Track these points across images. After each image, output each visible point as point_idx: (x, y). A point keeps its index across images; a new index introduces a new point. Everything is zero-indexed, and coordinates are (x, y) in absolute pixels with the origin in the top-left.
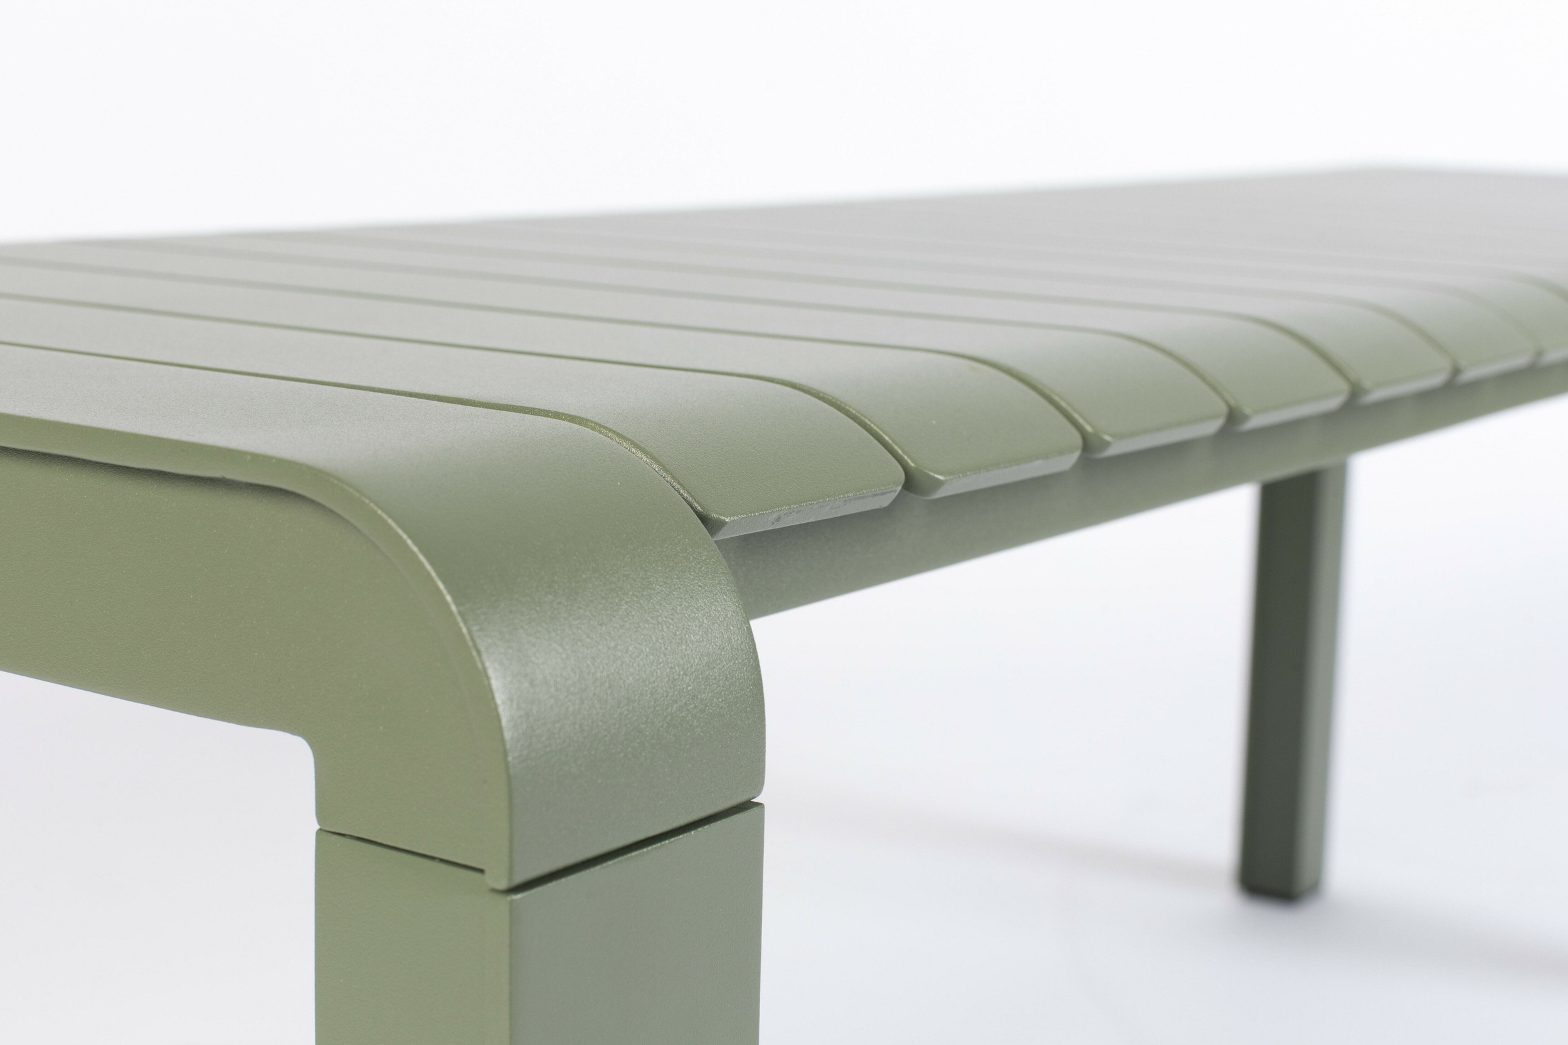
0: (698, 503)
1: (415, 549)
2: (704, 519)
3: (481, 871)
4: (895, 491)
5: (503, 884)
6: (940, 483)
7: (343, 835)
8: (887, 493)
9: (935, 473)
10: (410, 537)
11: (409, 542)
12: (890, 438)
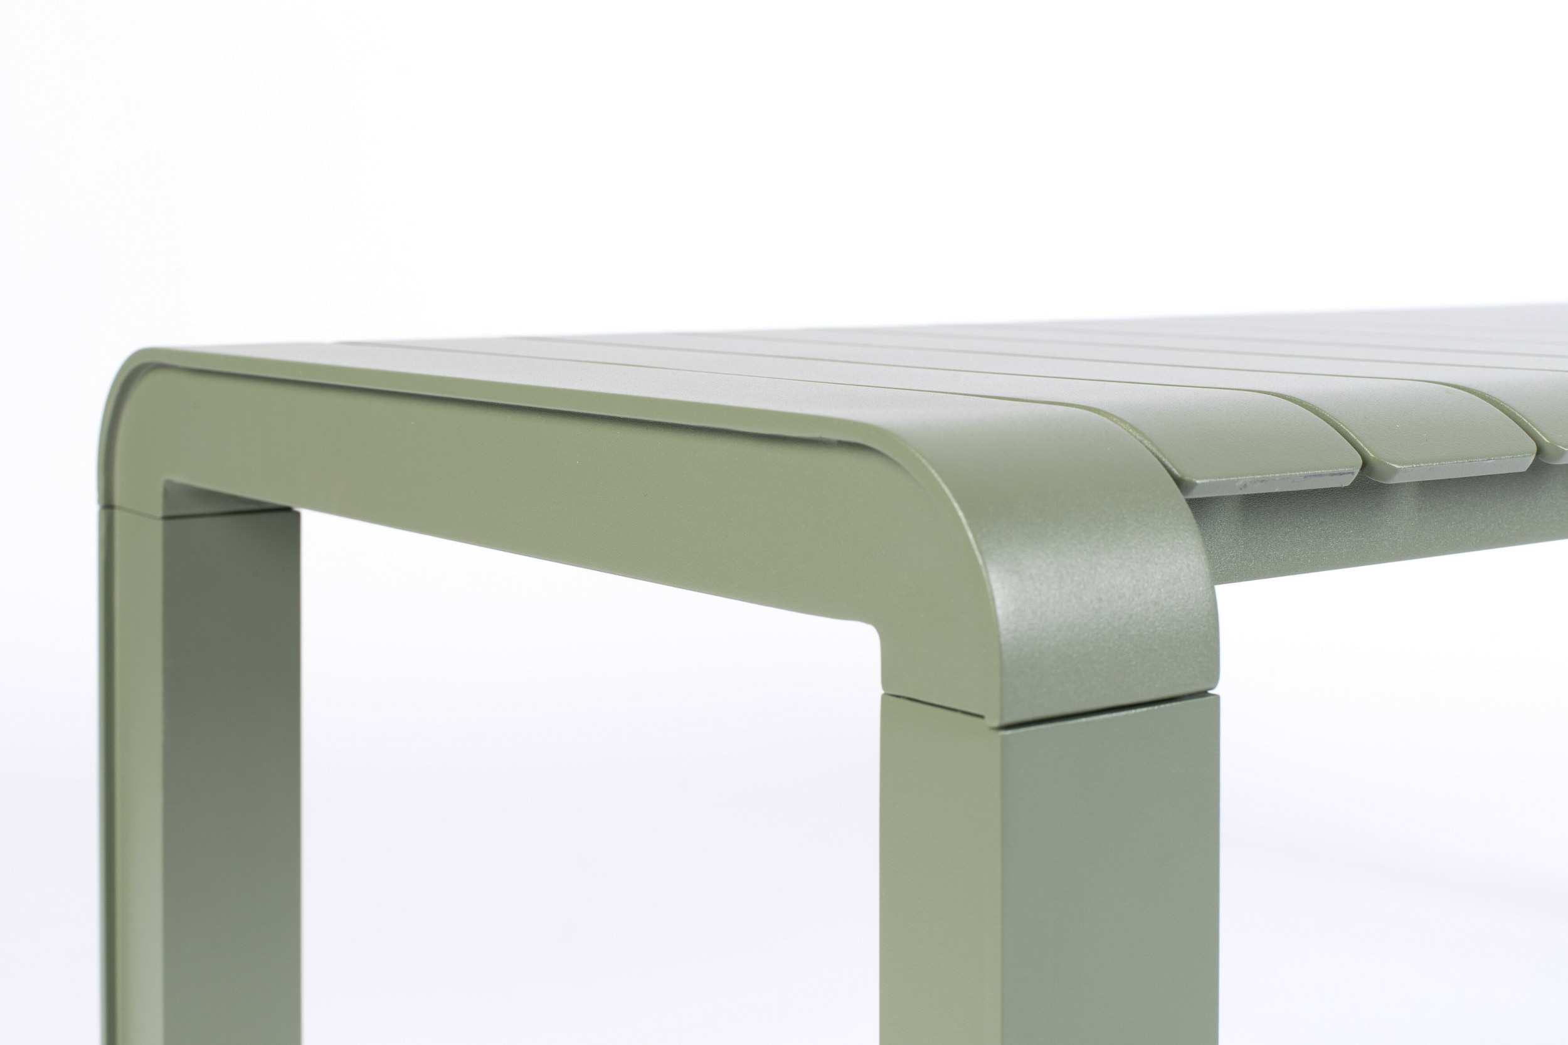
0: (1175, 468)
1: (939, 480)
2: (1179, 482)
3: (982, 717)
4: (1353, 473)
5: (996, 723)
6: (1396, 471)
7: (898, 697)
8: (1344, 474)
9: (1393, 463)
10: (937, 471)
11: (936, 475)
12: (1355, 435)
